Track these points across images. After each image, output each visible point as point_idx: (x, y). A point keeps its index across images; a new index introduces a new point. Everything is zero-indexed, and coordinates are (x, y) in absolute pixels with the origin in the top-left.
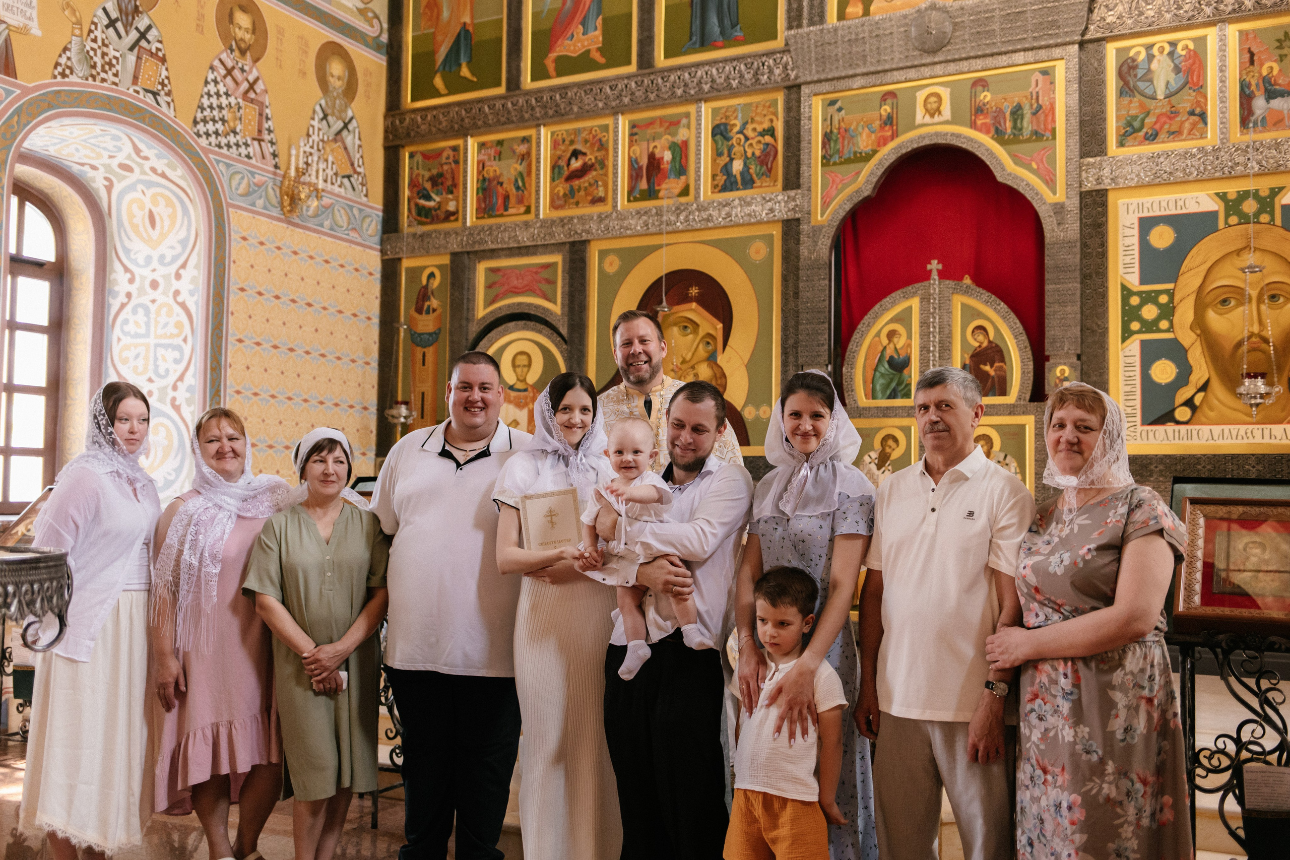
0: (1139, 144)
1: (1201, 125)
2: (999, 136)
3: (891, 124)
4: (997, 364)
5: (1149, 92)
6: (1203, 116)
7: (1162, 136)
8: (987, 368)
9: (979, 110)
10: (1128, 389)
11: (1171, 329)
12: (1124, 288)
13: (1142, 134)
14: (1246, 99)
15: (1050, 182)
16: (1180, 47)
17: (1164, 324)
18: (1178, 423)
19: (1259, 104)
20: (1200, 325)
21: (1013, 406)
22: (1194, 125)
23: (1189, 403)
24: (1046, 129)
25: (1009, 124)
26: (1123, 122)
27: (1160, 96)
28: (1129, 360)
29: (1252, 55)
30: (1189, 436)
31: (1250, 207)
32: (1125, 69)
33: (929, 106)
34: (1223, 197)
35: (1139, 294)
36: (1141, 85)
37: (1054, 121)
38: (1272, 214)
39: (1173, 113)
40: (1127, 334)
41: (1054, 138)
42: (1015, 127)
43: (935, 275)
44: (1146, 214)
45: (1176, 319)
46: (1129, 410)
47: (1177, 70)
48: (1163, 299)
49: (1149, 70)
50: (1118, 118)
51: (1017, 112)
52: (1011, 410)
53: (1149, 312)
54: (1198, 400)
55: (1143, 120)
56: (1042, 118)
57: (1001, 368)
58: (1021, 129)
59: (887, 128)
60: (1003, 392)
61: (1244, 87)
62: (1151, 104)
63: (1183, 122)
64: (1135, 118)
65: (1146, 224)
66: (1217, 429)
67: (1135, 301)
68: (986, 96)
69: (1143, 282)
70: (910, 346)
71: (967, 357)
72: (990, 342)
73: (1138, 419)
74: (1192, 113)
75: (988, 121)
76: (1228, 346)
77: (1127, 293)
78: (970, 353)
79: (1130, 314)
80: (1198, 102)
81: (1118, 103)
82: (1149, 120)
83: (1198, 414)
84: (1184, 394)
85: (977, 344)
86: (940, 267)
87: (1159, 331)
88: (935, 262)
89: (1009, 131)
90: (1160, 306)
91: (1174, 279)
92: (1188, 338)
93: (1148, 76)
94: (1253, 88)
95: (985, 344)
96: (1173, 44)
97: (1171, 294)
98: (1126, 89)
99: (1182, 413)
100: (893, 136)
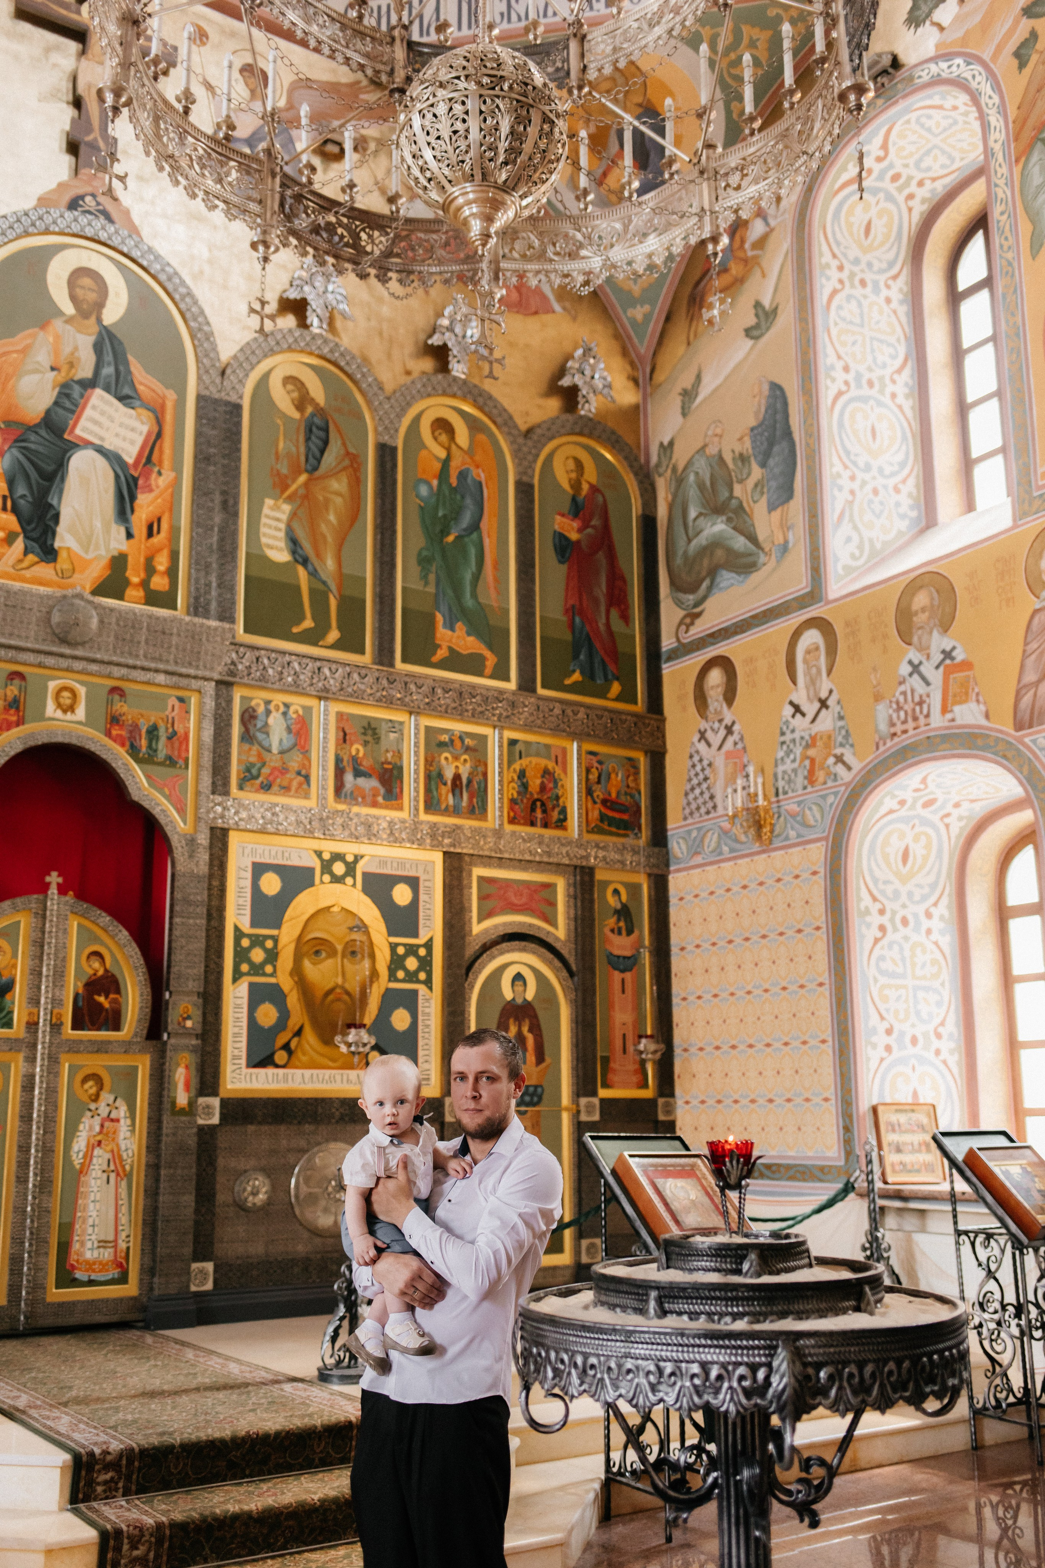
0: (257, 791)
1: (305, 786)
2: (134, 751)
3: (18, 709)
4: (112, 996)
5: (265, 744)
6: (307, 778)
7: (275, 788)
8: (101, 999)
9: (115, 720)
10: (236, 1030)
11: (273, 974)
12: (237, 929)
13: (258, 781)
14: (339, 772)
15: (181, 811)
16: (292, 709)
17: (269, 969)
18: (277, 1066)
19: (349, 778)
20: (297, 971)
21: (130, 1043)
22: (300, 785)
23: (286, 1047)
24: (179, 756)
25: (144, 743)
26: (243, 767)
27: (275, 750)
28: (239, 1001)
29: (345, 734)
30: (286, 1077)
31: (339, 868)
32: (247, 716)
33: (62, 700)
34: (319, 854)
35: (249, 936)
36: (260, 736)
37: (187, 751)
38: (354, 877)
39: (284, 771)
40: (237, 976)
41: (187, 767)
42: (150, 747)
43: (53, 891)
44: (258, 860)
45: (279, 963)
46: (236, 1052)
47: (289, 730)
48: (269, 944)
49: (266, 724)
50: (239, 761)
51: (153, 732)
52: (127, 1047)
53: (258, 955)
54: (293, 1045)
55: (259, 770)
56: (176, 745)
57: (115, 1001)
58: (156, 751)
59: (12, 711)
60: (117, 1027)
61: (338, 760)
62: (267, 756)
63: (291, 780)
64: (253, 765)
65: (259, 869)
66: (307, 1073)
67: (245, 943)
68: (120, 707)
69: (253, 924)
70: (15, 966)
71: (80, 985)
72: (106, 970)
73: (243, 1061)
74: (299, 773)
75: (123, 733)
76: (319, 994)
77: (239, 934)
78: (84, 980)
79: (241, 955)
80: (304, 766)
81: (239, 746)
82: (265, 771)
83: (293, 1058)
84: (281, 1040)
85: (91, 972)
86: (60, 880)
87: (265, 974)
88: (54, 874)
89: (144, 749)
90: (266, 950)
91: (278, 926)
92: (286, 982)
93: (265, 729)
94: (345, 763)
95: (101, 972)
96: (287, 706)
97: (275, 939)
98: (247, 737)
99: (281, 1057)
100: (20, 722)
